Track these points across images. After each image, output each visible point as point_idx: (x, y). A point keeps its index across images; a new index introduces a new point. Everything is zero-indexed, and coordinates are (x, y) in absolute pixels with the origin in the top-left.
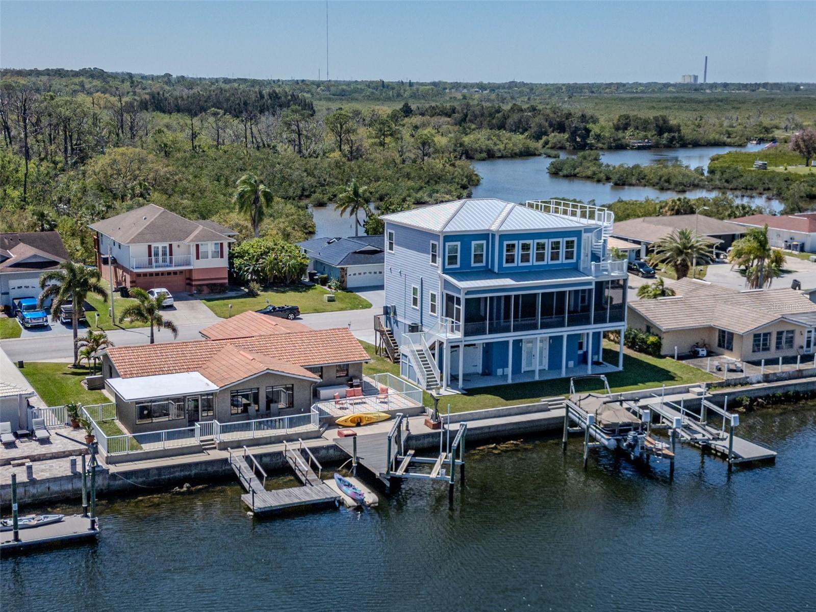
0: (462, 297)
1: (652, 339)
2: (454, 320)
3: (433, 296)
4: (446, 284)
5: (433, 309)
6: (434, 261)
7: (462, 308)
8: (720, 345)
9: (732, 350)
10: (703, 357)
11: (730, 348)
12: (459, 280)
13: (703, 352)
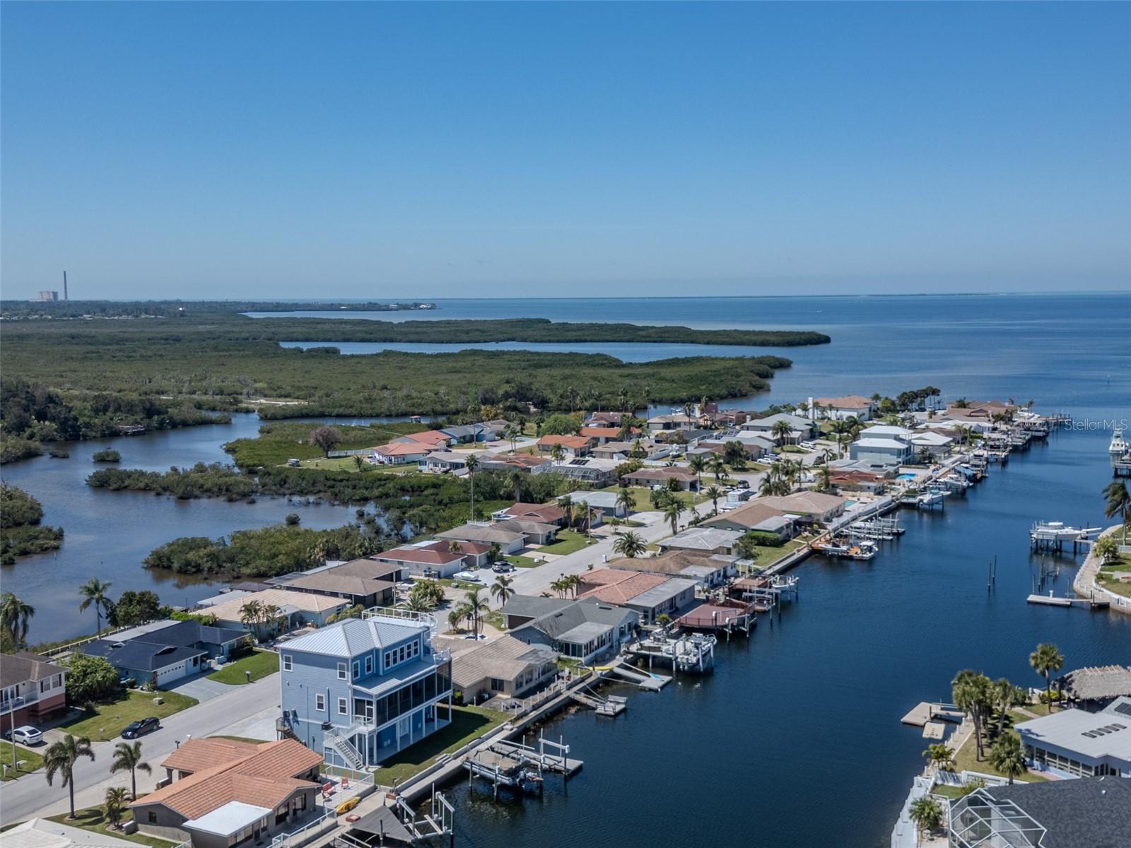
0: (374, 701)
1: (458, 694)
2: (366, 717)
3: (342, 702)
4: (355, 692)
5: (343, 710)
6: (342, 675)
7: (374, 708)
8: (493, 688)
9: (503, 690)
10: (487, 700)
11: (502, 690)
12: (369, 688)
13: (487, 696)
